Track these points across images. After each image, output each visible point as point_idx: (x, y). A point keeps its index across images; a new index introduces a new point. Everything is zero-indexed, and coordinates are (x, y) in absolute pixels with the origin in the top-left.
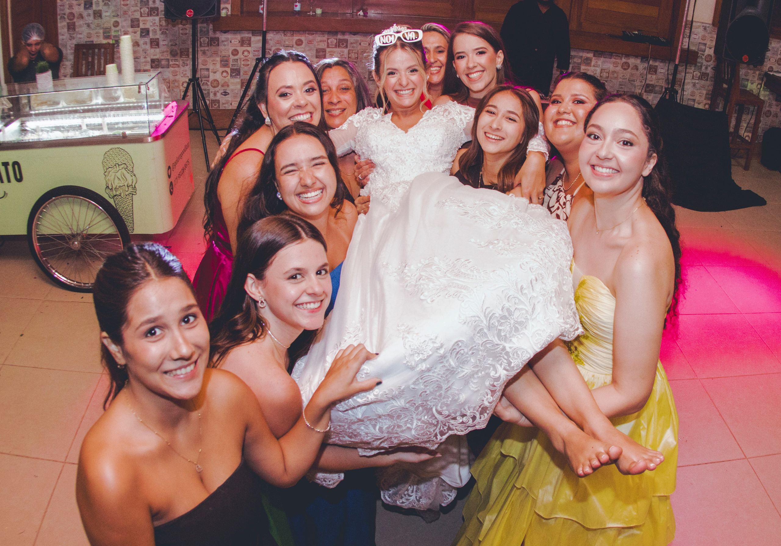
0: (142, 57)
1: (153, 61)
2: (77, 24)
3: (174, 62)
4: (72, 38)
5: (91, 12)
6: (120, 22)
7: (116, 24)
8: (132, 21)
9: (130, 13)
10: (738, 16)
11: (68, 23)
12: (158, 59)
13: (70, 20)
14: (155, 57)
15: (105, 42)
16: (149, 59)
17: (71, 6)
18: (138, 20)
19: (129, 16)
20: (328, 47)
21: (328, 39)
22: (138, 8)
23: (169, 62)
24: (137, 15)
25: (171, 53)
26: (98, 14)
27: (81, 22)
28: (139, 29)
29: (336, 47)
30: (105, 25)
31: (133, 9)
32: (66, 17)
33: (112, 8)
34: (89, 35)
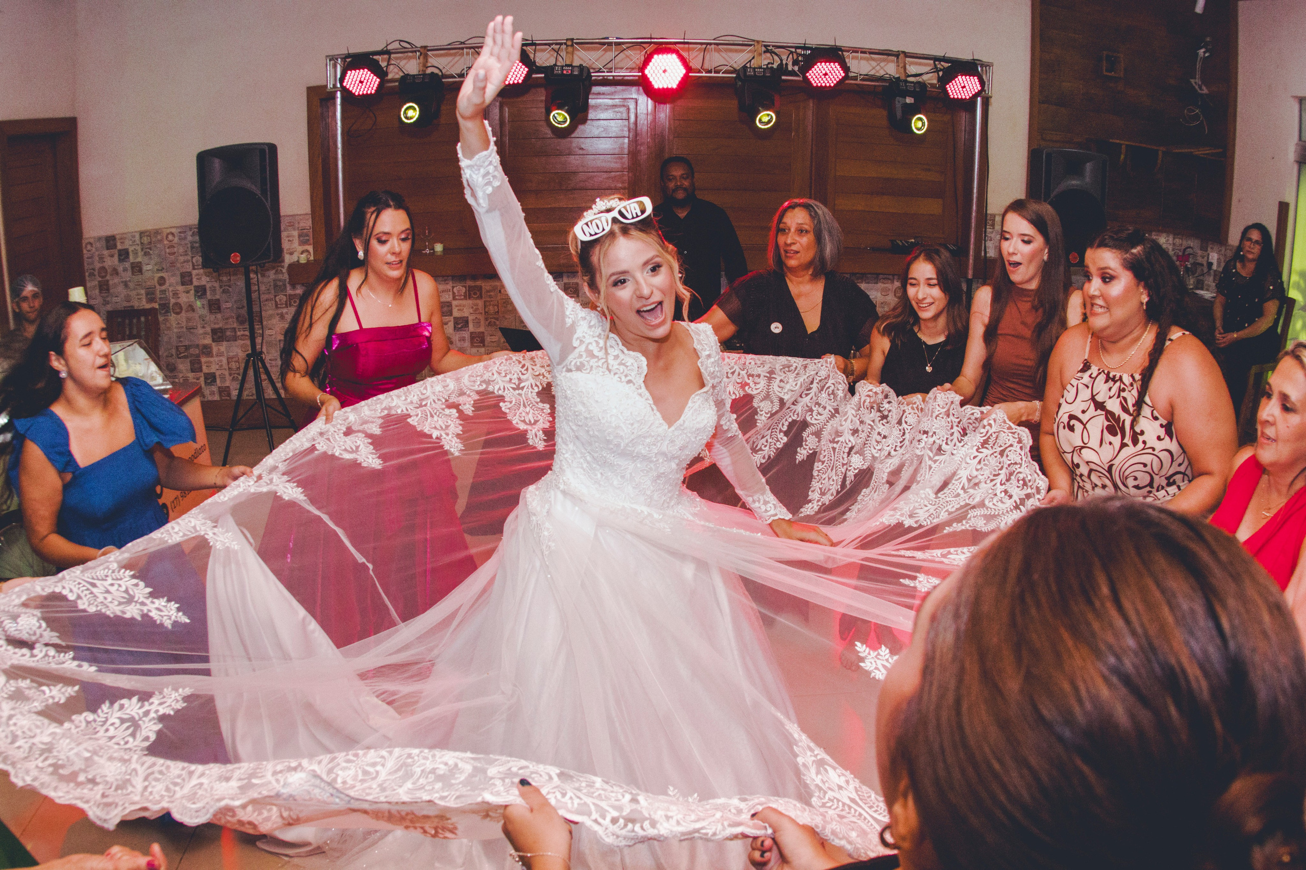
0: (199, 326)
1: (214, 331)
2: (111, 283)
3: (242, 333)
4: (106, 303)
5: (127, 265)
6: (167, 278)
7: (162, 281)
8: (183, 275)
9: (178, 265)
10: (1055, 193)
11: (99, 282)
12: (220, 328)
13: (103, 277)
14: (217, 326)
15: (148, 306)
16: (208, 329)
17: (101, 259)
18: (190, 274)
19: (178, 269)
20: (454, 298)
21: (453, 287)
22: (189, 258)
23: (235, 332)
24: (188, 267)
25: (237, 318)
26: (137, 268)
27: (116, 280)
28: (192, 287)
29: (465, 298)
30: (149, 283)
31: (182, 259)
32: (96, 273)
33: (155, 259)
34: (128, 299)
